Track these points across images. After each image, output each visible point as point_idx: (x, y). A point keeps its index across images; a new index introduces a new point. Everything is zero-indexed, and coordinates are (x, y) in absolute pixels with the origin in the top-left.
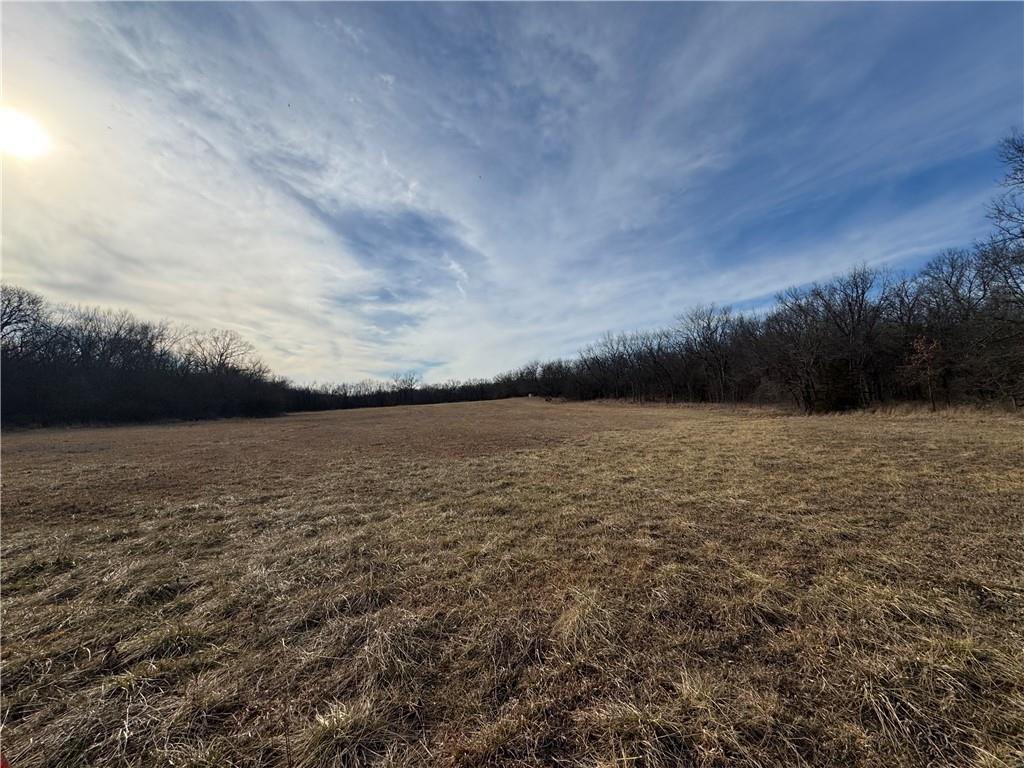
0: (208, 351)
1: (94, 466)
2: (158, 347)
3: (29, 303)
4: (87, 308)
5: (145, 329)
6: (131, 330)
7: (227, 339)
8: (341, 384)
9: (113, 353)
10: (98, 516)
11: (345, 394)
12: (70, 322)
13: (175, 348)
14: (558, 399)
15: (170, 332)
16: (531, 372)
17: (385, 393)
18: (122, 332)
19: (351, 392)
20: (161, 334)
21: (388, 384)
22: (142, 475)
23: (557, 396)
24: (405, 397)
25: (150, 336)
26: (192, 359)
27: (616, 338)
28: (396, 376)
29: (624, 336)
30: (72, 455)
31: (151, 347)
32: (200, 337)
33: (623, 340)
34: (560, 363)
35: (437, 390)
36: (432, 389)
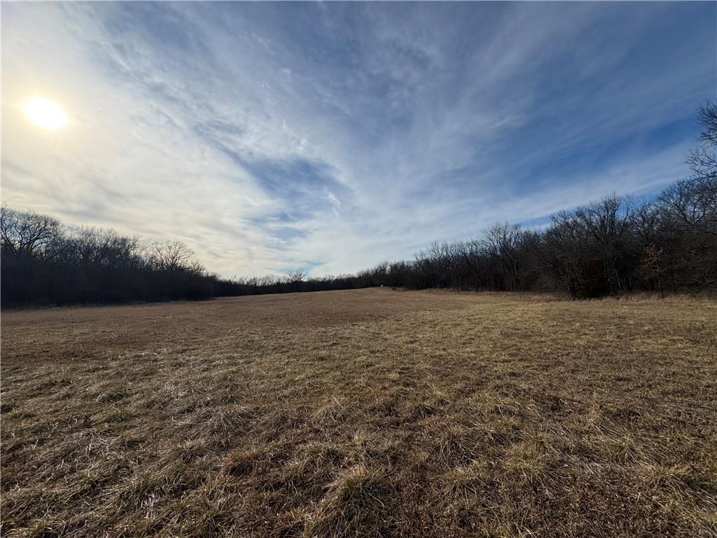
0: (164, 255)
1: (87, 331)
2: (132, 253)
3: (51, 225)
4: (87, 227)
5: (124, 241)
6: (115, 242)
7: (177, 248)
8: (252, 278)
9: (103, 257)
10: (87, 359)
11: (256, 284)
12: (76, 236)
13: (143, 253)
14: (401, 289)
15: (140, 243)
16: (383, 270)
17: (283, 284)
18: (109, 243)
19: (260, 284)
20: (134, 244)
21: (284, 278)
22: (114, 336)
23: (400, 287)
24: (296, 286)
25: (127, 246)
26: (154, 261)
27: (440, 246)
28: (290, 272)
29: (446, 244)
30: (74, 324)
31: (127, 253)
32: (159, 246)
33: (445, 248)
34: (403, 263)
35: (318, 282)
36: (315, 281)
